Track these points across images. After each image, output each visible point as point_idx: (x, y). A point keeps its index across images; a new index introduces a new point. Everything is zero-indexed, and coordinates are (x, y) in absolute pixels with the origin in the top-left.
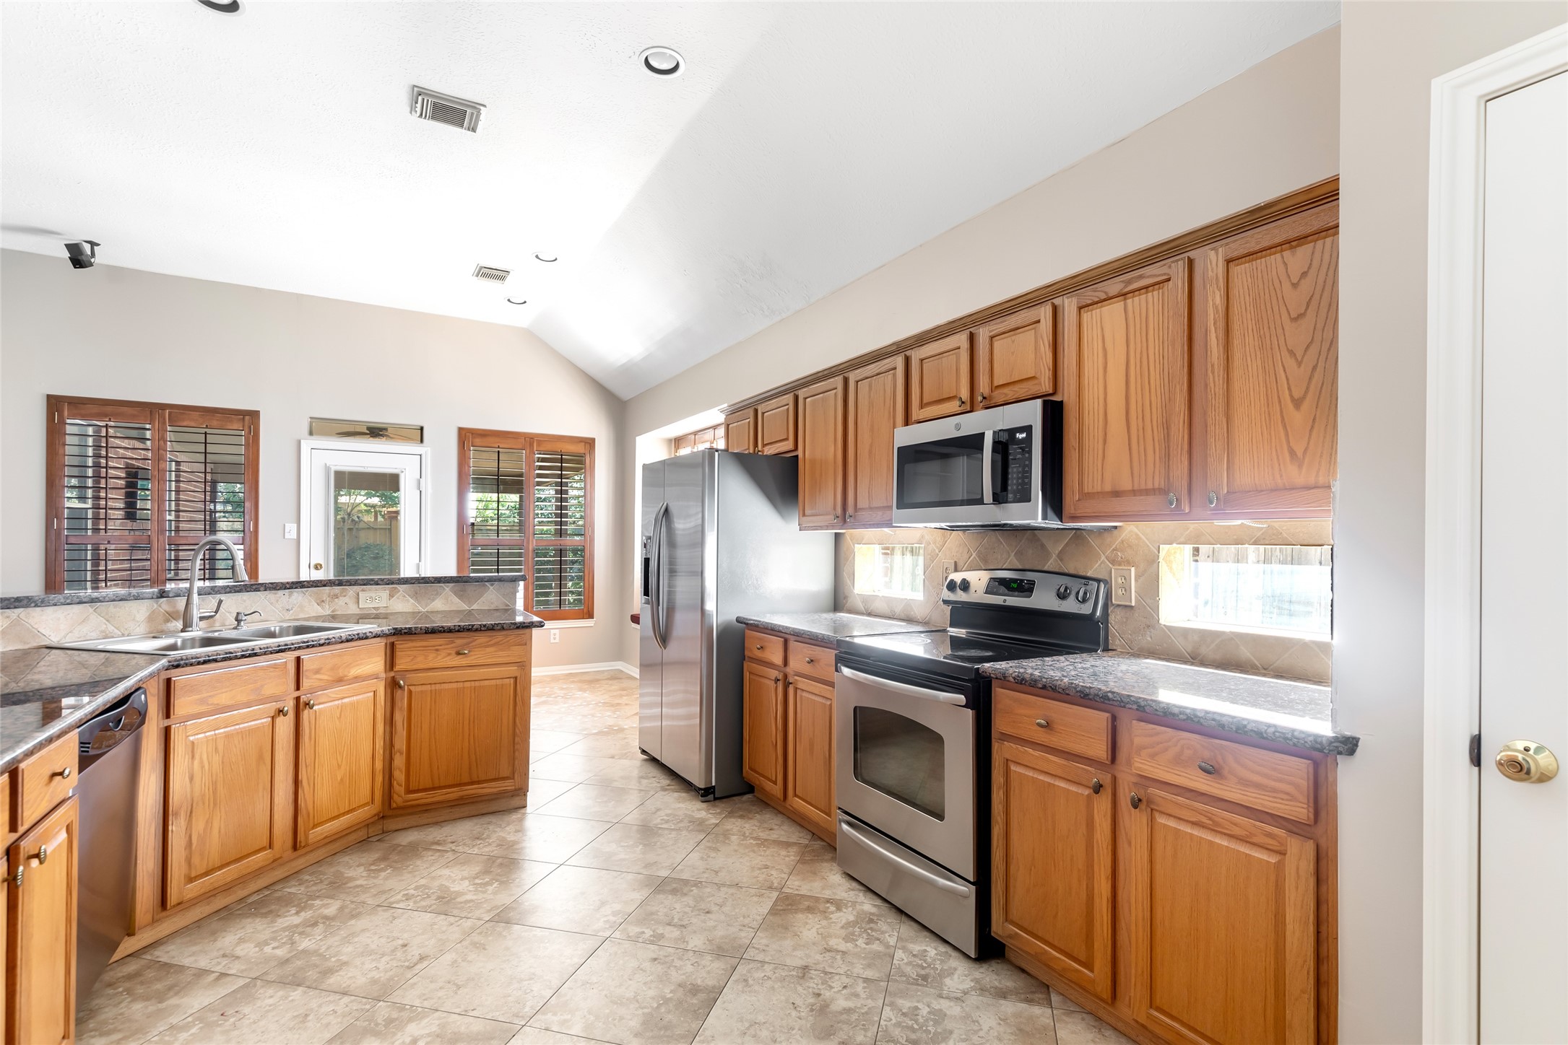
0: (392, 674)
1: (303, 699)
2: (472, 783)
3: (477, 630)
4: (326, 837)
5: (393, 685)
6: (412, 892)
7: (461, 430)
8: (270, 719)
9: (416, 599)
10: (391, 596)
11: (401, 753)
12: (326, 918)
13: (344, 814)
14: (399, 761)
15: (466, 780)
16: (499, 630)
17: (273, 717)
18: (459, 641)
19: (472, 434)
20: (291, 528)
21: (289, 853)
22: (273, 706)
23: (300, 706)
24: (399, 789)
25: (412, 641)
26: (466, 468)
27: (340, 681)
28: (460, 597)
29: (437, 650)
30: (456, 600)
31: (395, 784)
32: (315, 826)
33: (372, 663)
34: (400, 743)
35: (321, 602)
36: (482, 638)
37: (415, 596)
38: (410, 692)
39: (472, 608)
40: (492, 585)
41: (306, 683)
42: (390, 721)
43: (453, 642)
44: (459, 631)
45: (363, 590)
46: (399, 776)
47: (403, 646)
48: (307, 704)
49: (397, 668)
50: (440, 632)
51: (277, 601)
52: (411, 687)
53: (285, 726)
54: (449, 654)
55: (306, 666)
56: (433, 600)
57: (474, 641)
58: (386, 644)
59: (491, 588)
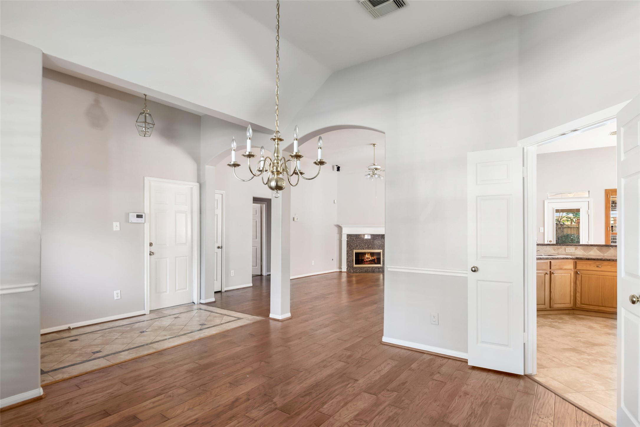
0: (576, 270)
1: (552, 271)
2: (603, 306)
3: (604, 260)
4: (558, 308)
5: (576, 273)
7: (606, 190)
8: (544, 275)
9: (584, 251)
10: (576, 249)
11: (579, 292)
13: (563, 304)
14: (578, 295)
15: (601, 305)
16: (612, 261)
17: (545, 274)
18: (598, 263)
19: (611, 191)
20: (542, 229)
21: (549, 309)
22: (545, 272)
23: (551, 273)
24: (578, 302)
25: (582, 261)
27: (561, 269)
28: (600, 251)
29: (590, 265)
30: (598, 252)
31: (577, 301)
32: (555, 304)
33: (570, 266)
34: (579, 289)
35: (554, 250)
36: (606, 263)
37: (584, 250)
38: (581, 276)
39: (605, 255)
40: (612, 248)
41: (552, 268)
42: (575, 283)
43: (595, 263)
44: (597, 260)
45: (567, 247)
46: (578, 299)
47: (579, 262)
48: (553, 273)
49: (577, 268)
50: (591, 260)
51: (543, 249)
52: (582, 275)
53: (548, 277)
54: (594, 267)
55: (552, 263)
56: (590, 252)
57: (603, 263)
58: (574, 262)
59: (612, 249)
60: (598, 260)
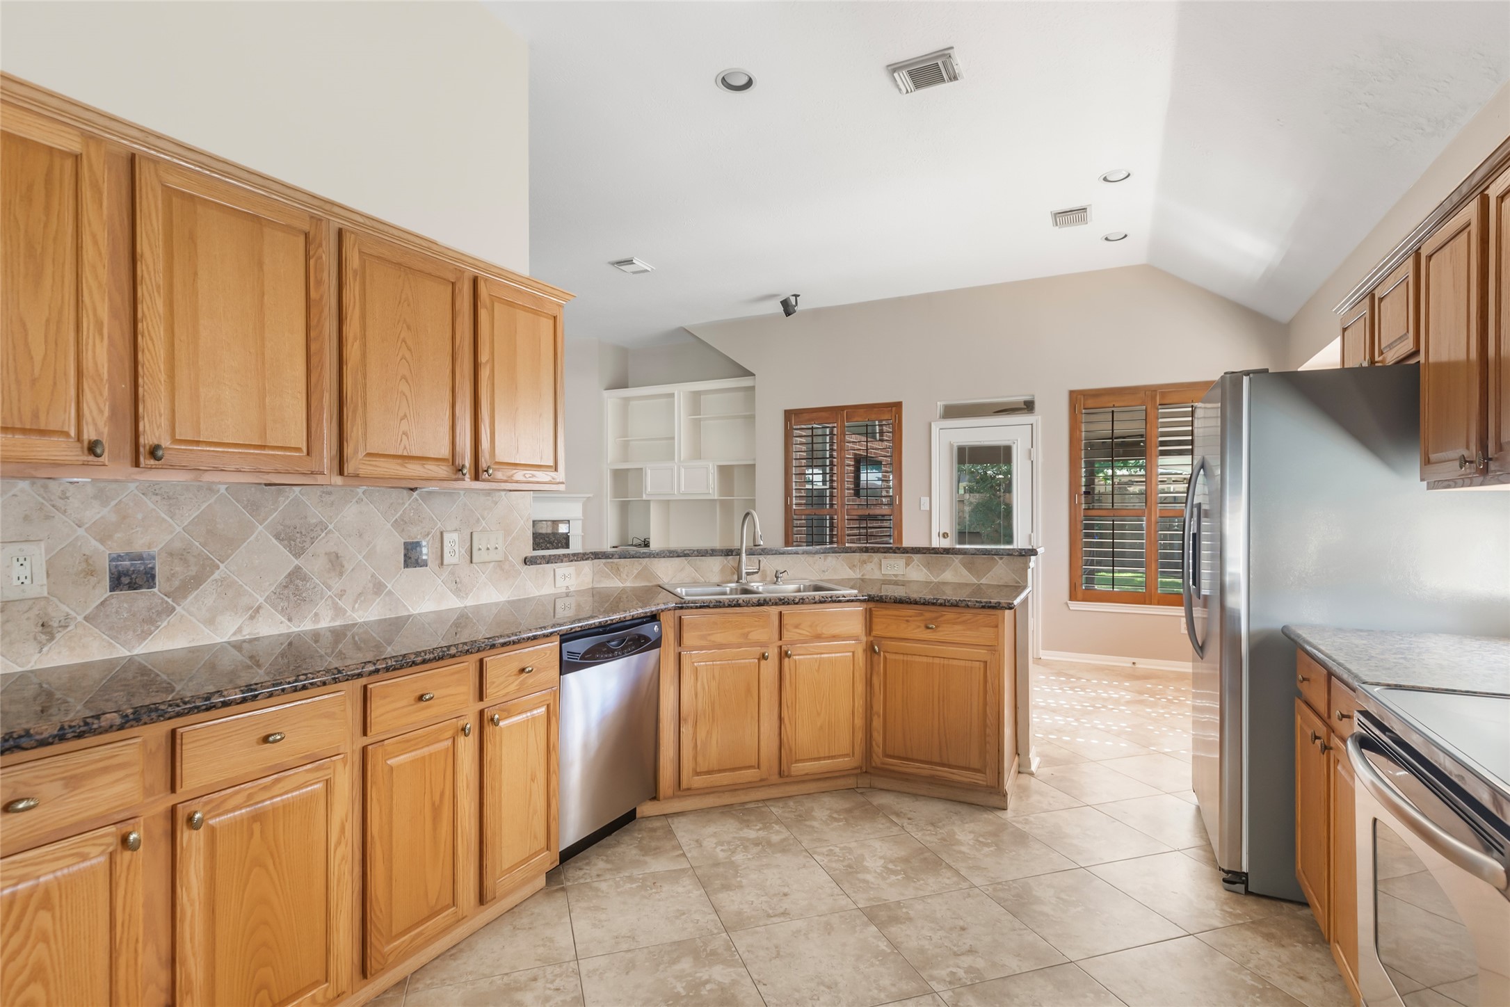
0: (871, 639)
1: (784, 648)
2: (943, 765)
3: (941, 605)
4: (807, 774)
5: (871, 650)
6: (837, 850)
7: (1072, 393)
8: (756, 661)
9: (929, 569)
10: (907, 564)
11: (879, 716)
12: (769, 844)
13: (825, 758)
14: (877, 723)
15: (937, 759)
16: (964, 607)
17: (759, 659)
18: (929, 614)
19: (1084, 395)
20: (925, 500)
21: (775, 778)
22: (759, 650)
23: (783, 655)
24: (878, 750)
25: (886, 608)
26: (1078, 433)
27: (819, 637)
28: (970, 570)
29: (907, 621)
30: (965, 572)
31: (874, 743)
32: (797, 761)
33: (852, 625)
34: (878, 707)
35: (852, 567)
36: (950, 614)
37: (928, 566)
38: (885, 658)
39: (981, 582)
40: (1001, 559)
41: (786, 636)
42: (869, 683)
43: (921, 615)
44: (924, 604)
45: (885, 558)
46: (878, 737)
47: (880, 612)
48: (786, 653)
49: (874, 633)
50: (907, 603)
51: (815, 563)
52: (887, 654)
53: (769, 669)
54: (919, 627)
55: (786, 620)
56: (944, 571)
57: (942, 616)
58: (866, 609)
59: (1000, 562)
60: (926, 603)
